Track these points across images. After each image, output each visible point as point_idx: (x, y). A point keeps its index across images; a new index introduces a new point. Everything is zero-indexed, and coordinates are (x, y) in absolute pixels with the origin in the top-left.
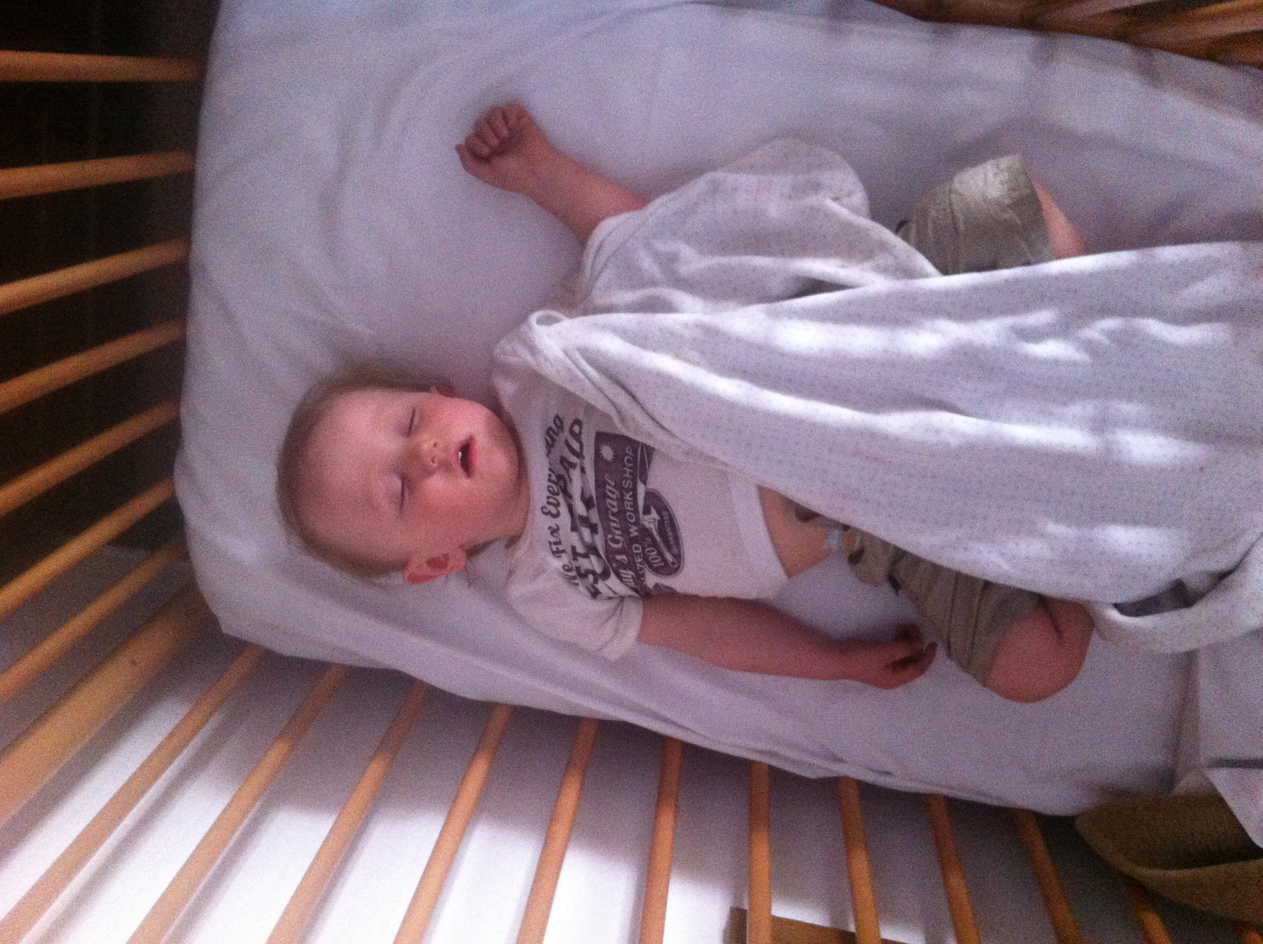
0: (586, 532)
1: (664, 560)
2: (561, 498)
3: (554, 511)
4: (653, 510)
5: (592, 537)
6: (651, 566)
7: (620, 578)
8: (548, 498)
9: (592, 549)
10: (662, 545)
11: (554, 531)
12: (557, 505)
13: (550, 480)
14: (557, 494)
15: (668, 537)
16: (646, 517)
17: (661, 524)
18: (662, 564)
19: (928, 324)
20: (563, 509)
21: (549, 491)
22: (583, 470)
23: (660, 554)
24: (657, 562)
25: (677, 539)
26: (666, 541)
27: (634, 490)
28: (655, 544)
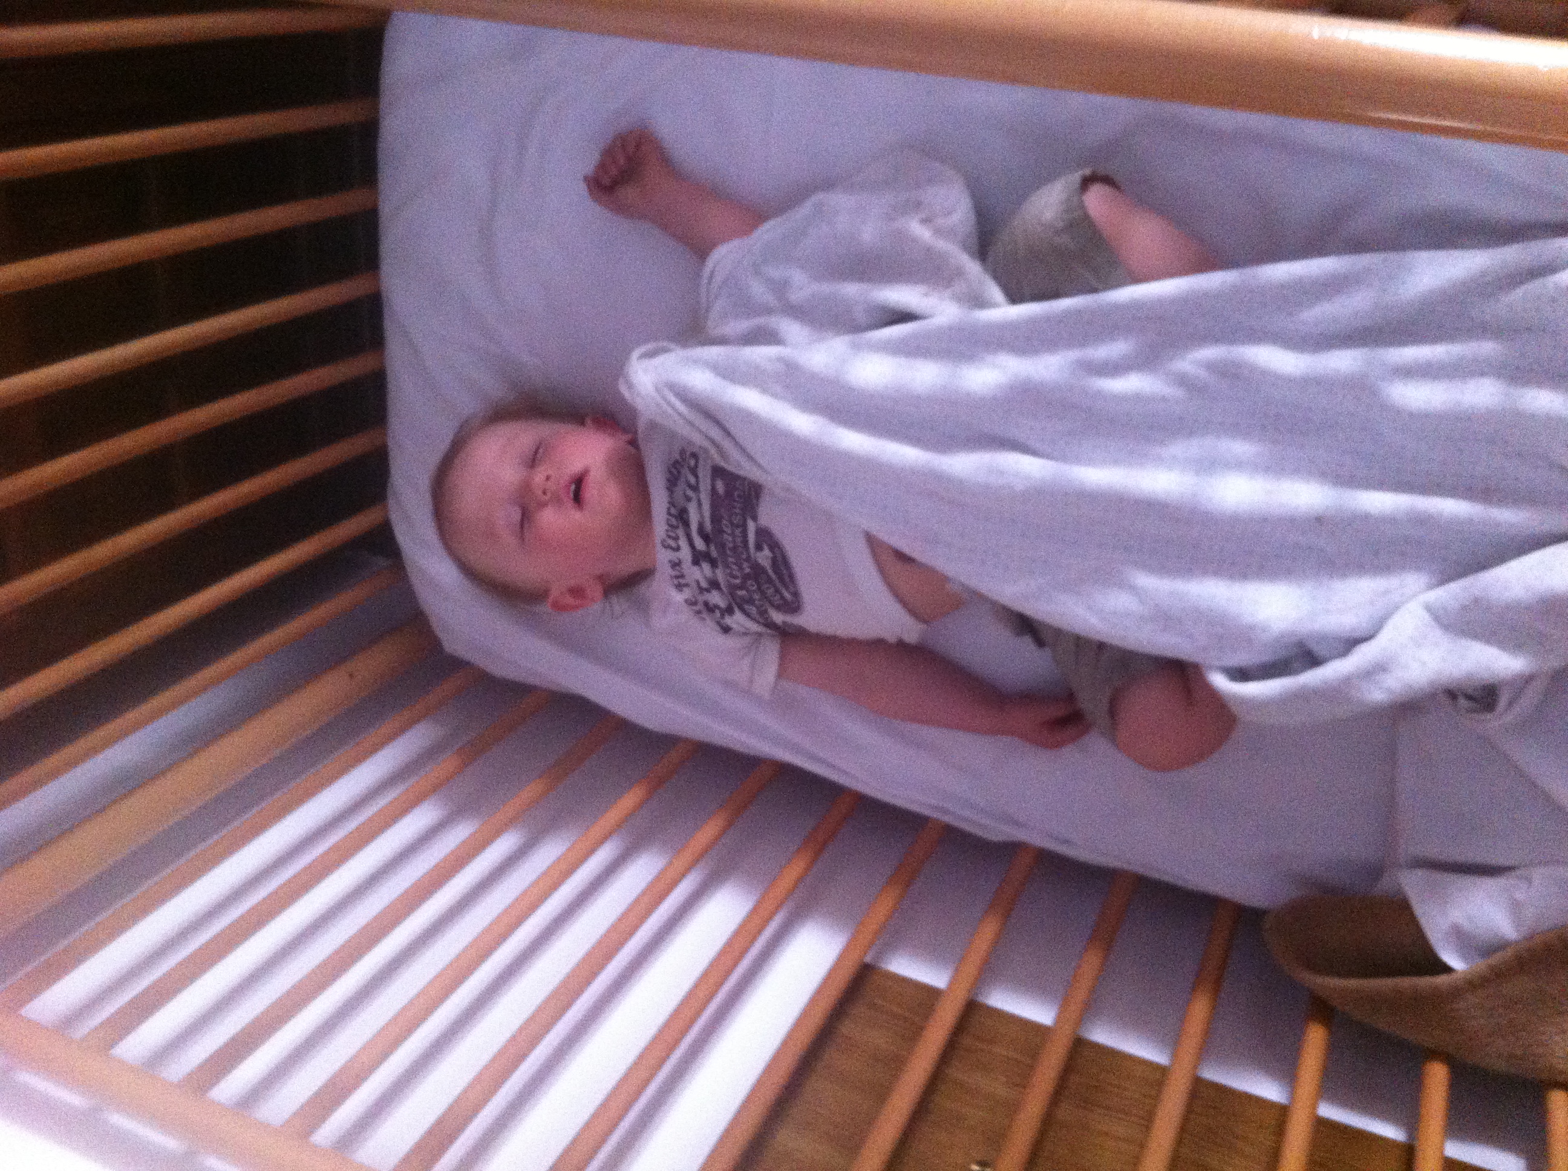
0: (706, 567)
1: (782, 598)
2: (680, 532)
3: (672, 543)
4: (765, 547)
5: (714, 572)
6: (773, 605)
7: (747, 614)
8: (667, 531)
9: (714, 585)
10: (777, 582)
11: (676, 565)
12: (676, 539)
13: (669, 514)
14: (677, 527)
15: (783, 575)
16: (758, 554)
17: (774, 562)
18: (781, 602)
19: (990, 358)
20: (683, 543)
21: (668, 525)
22: (700, 504)
23: (777, 591)
24: (777, 599)
25: (791, 577)
26: (781, 579)
27: (744, 527)
28: (770, 581)
